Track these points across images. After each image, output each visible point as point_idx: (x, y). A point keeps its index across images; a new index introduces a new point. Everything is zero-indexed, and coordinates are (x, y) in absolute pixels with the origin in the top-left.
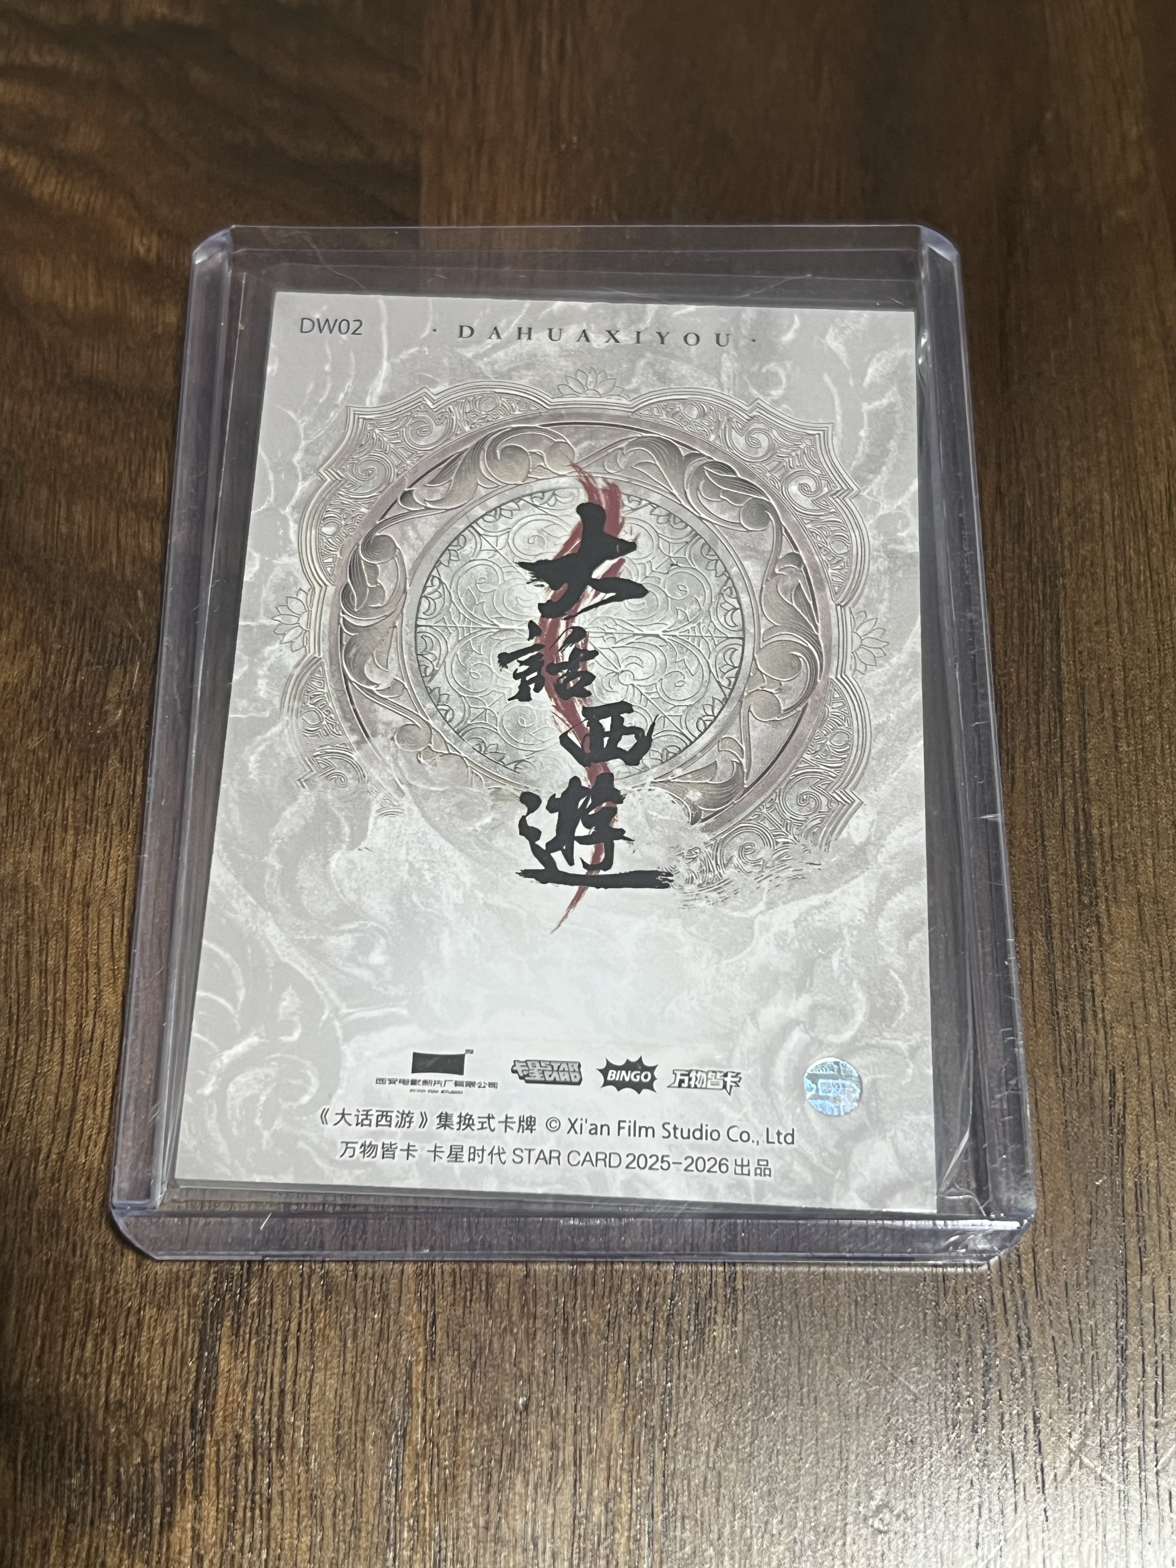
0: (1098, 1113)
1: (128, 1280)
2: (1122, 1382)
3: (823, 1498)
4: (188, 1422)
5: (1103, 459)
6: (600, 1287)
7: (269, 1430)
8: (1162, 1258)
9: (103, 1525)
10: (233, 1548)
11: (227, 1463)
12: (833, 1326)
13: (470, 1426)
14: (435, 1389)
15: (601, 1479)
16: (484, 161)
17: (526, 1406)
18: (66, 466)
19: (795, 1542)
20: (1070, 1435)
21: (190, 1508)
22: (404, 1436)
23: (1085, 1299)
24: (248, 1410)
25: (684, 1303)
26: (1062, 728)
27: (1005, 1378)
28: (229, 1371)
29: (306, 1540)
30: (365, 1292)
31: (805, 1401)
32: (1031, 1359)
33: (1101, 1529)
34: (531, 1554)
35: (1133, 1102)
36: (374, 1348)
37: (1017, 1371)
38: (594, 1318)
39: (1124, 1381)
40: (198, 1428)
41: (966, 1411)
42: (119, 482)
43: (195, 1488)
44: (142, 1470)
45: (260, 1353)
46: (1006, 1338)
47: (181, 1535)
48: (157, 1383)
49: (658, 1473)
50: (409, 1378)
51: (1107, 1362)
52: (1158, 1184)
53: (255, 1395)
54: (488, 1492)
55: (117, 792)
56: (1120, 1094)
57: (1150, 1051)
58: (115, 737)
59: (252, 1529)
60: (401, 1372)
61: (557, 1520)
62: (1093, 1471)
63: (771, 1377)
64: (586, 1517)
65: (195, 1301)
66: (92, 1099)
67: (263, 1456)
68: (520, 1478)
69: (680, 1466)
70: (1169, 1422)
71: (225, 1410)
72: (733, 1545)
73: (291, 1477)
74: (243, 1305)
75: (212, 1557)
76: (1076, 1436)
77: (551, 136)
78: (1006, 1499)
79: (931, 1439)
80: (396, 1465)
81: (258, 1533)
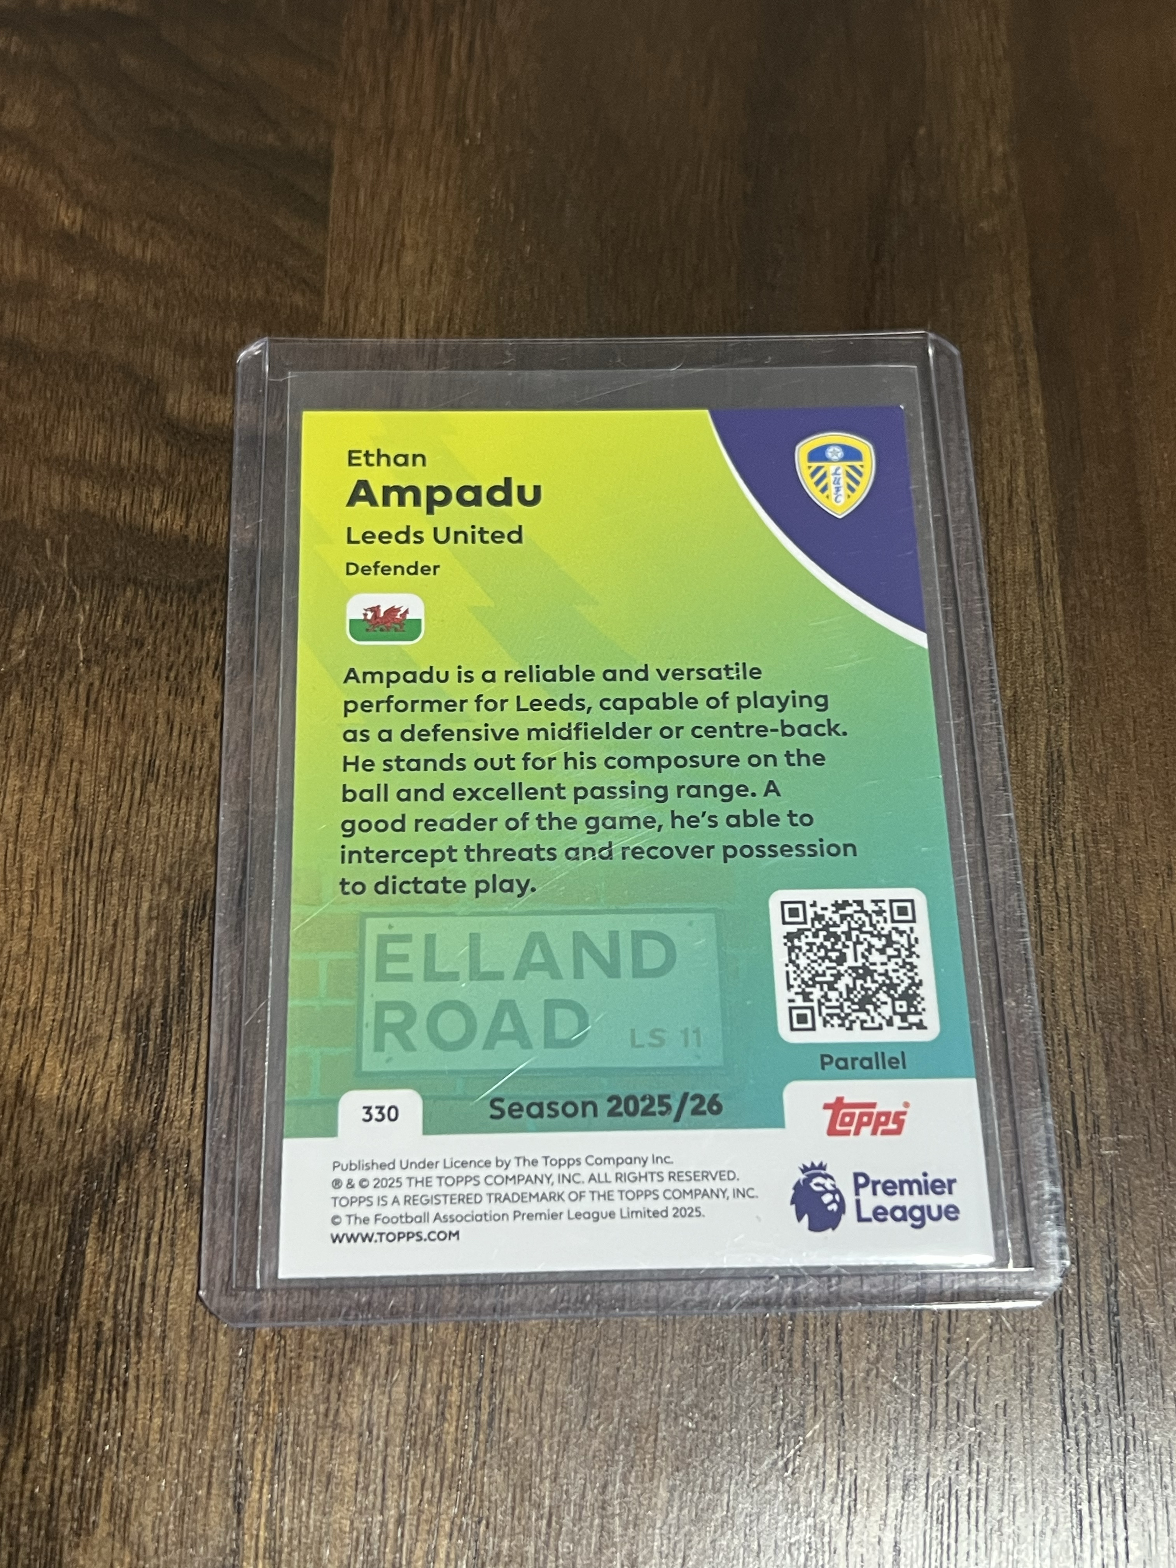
3: (638, 1397)
4: (54, 1309)
7: (129, 1318)
10: (90, 1426)
11: (88, 1348)
15: (434, 1374)
16: (393, 152)
19: (611, 1437)
20: (869, 1346)
21: (52, 1388)
24: (111, 1301)
28: (94, 1264)
29: (157, 1421)
33: (893, 1434)
34: (365, 1440)
40: (63, 1314)
42: (34, 437)
43: (57, 1371)
44: (8, 1351)
45: (124, 1248)
47: (42, 1413)
48: (27, 1274)
49: (487, 1369)
53: (117, 1287)
54: (329, 1382)
55: (17, 727)
58: (18, 675)
59: (108, 1409)
61: (392, 1409)
62: (886, 1380)
64: (418, 1407)
65: (66, 1200)
67: (122, 1343)
68: (359, 1370)
69: (508, 1363)
70: (960, 1338)
71: (89, 1300)
72: (552, 1437)
73: (147, 1363)
74: (111, 1204)
75: (69, 1434)
76: (874, 1347)
77: (457, 132)
78: (807, 1402)
79: (740, 1346)
80: (245, 1355)
81: (114, 1412)
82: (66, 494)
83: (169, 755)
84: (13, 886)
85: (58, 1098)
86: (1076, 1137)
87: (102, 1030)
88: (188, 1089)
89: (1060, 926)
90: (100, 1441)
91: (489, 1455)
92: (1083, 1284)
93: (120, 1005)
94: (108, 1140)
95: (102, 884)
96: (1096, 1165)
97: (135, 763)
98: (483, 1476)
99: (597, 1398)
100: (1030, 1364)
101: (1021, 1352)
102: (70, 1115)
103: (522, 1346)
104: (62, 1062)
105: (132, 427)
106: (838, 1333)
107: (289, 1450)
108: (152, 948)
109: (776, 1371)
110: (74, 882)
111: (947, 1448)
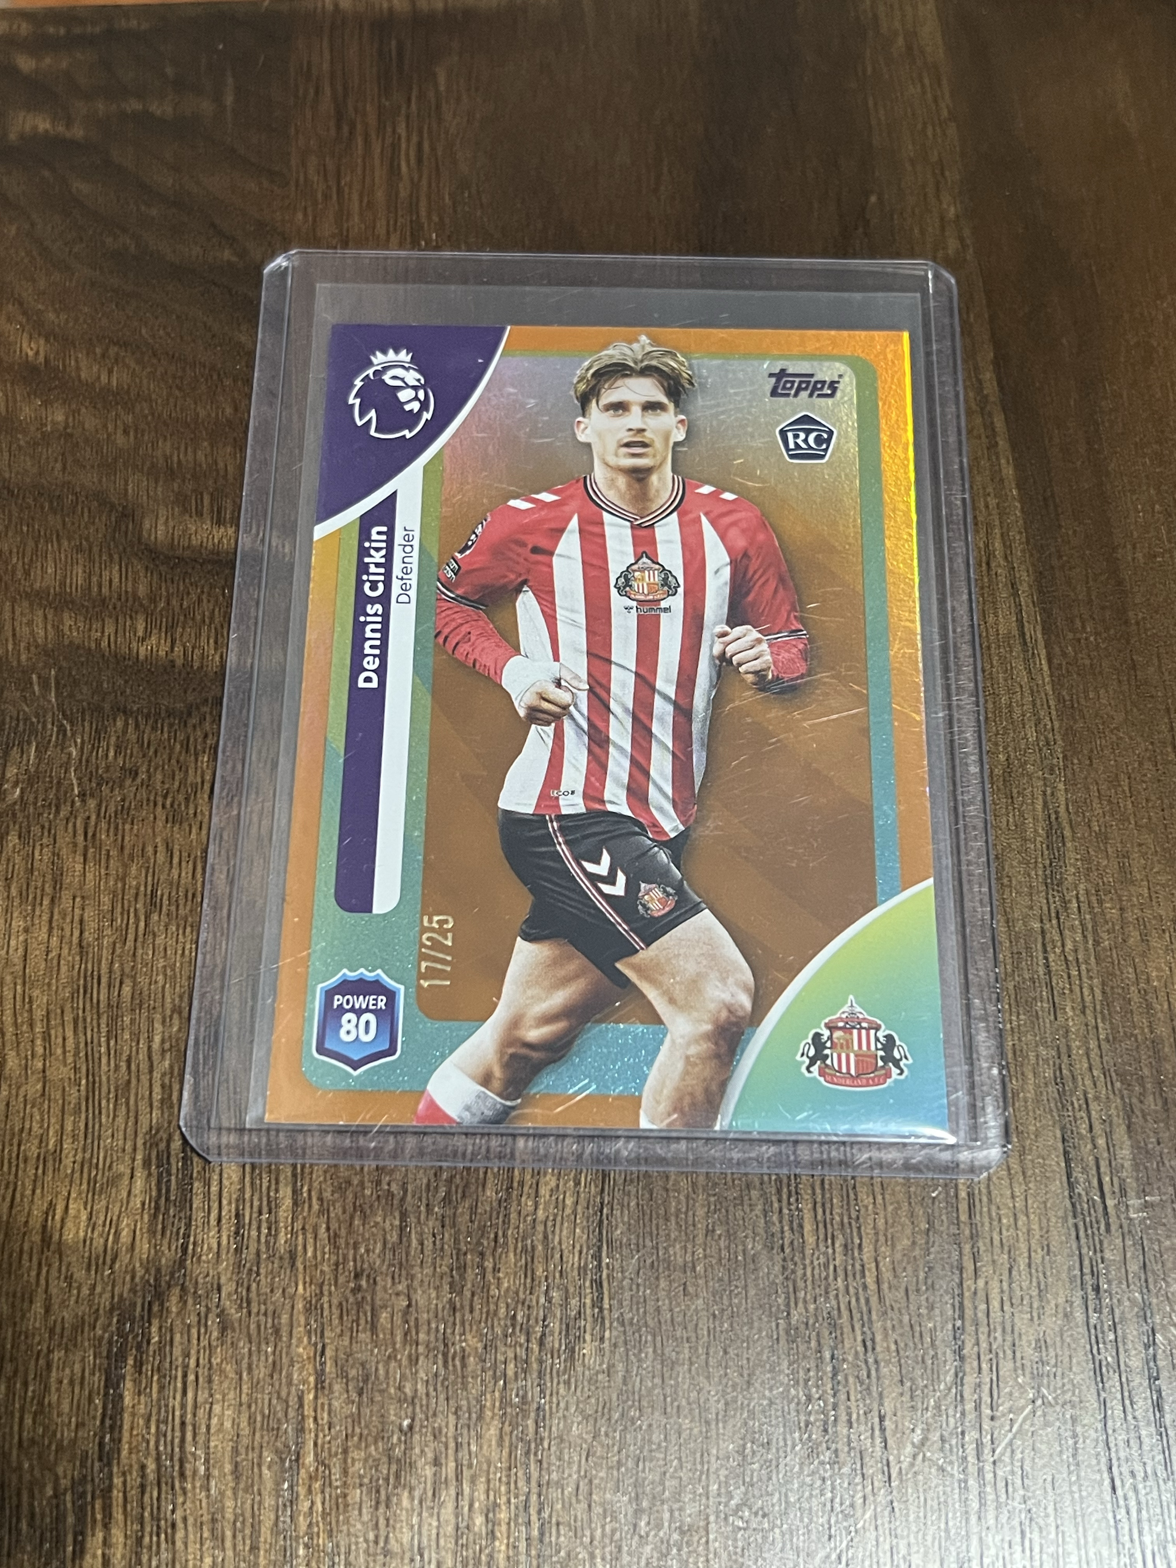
1: (37, 1325)
2: (959, 1380)
3: (687, 1499)
4: (96, 1456)
6: (477, 1313)
7: (172, 1460)
8: (994, 1261)
9: (19, 1556)
11: (134, 1492)
12: (694, 1339)
13: (359, 1449)
14: (325, 1415)
15: (481, 1492)
17: (411, 1427)
19: (662, 1542)
20: (913, 1431)
21: (100, 1535)
22: (297, 1460)
23: (924, 1303)
24: (152, 1443)
25: (555, 1325)
27: (851, 1380)
28: (133, 1406)
29: (208, 1561)
30: (259, 1326)
31: (668, 1410)
32: (876, 1362)
33: (943, 1517)
36: (268, 1379)
37: (863, 1374)
38: (472, 1342)
39: (962, 1379)
40: (105, 1460)
41: (817, 1412)
42: (14, 572)
43: (104, 1517)
44: (54, 1502)
45: (161, 1388)
46: (852, 1344)
47: (92, 1562)
48: (66, 1421)
49: (534, 1484)
50: (301, 1405)
51: (945, 1361)
52: (989, 1193)
53: (158, 1427)
54: (377, 1509)
55: (17, 867)
58: (14, 815)
59: (158, 1553)
60: (293, 1401)
61: (441, 1531)
62: (933, 1463)
63: (637, 1389)
64: (468, 1527)
65: (100, 1343)
67: (166, 1484)
68: (406, 1494)
69: (554, 1476)
70: (1004, 1415)
71: (130, 1443)
72: (604, 1547)
73: (193, 1502)
74: (145, 1345)
76: (919, 1432)
77: (412, 234)
78: (855, 1491)
79: (785, 1440)
80: (291, 1487)
81: (164, 1555)
82: (49, 627)
83: (171, 884)
84: (25, 1028)
85: (85, 1241)
86: (1104, 1203)
87: (123, 1168)
88: (213, 1222)
89: (1071, 990)
92: (1121, 1350)
93: (140, 1142)
94: (137, 1280)
95: (113, 1020)
96: (1126, 1230)
97: (137, 894)
99: (645, 1504)
100: (1075, 1436)
101: (1065, 1423)
102: (97, 1258)
104: (86, 1204)
105: (111, 556)
106: (882, 1419)
108: (167, 1081)
109: (822, 1463)
110: (85, 1020)
111: (999, 1527)
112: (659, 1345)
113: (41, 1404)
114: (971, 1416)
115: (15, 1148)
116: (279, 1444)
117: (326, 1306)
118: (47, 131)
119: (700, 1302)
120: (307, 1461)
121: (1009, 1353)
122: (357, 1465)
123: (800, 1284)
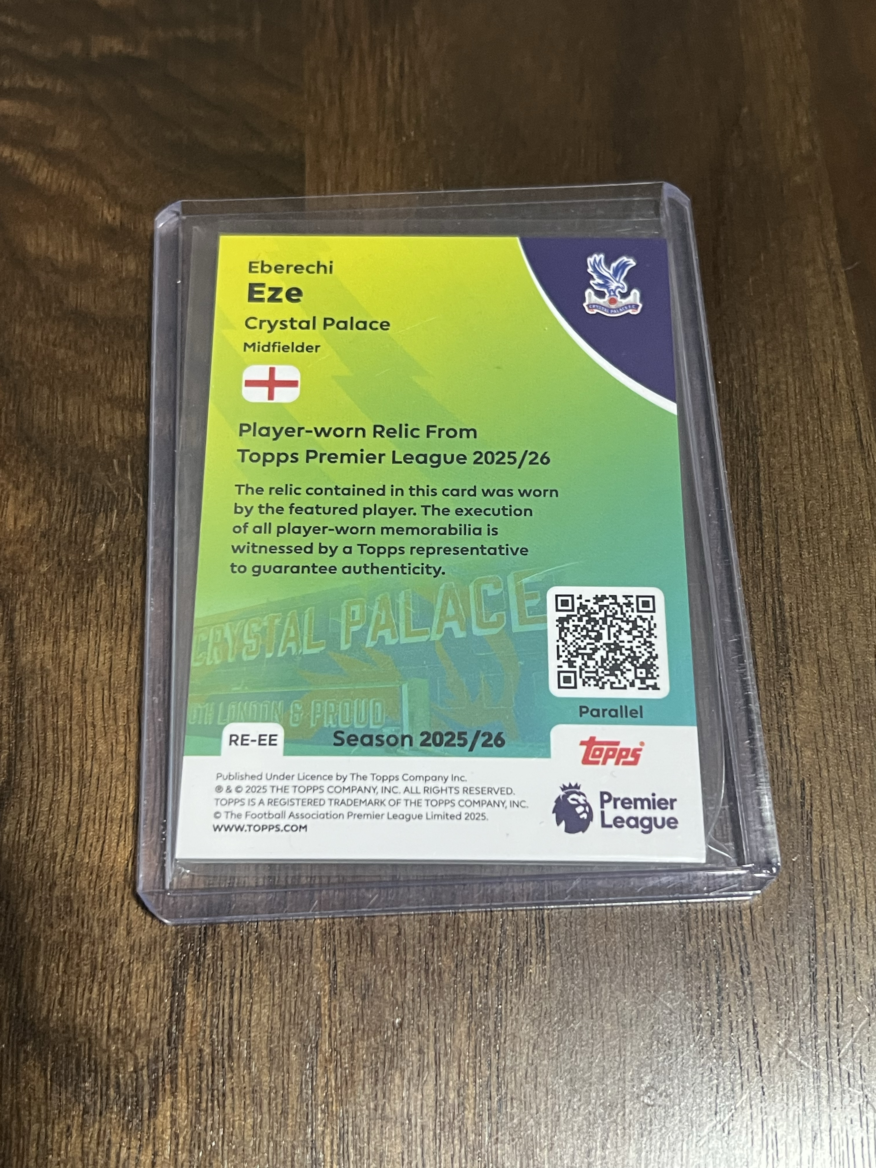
0: (793, 811)
1: (121, 943)
2: (813, 998)
3: (608, 1083)
4: (165, 1041)
5: (788, 352)
6: (450, 940)
7: (222, 1045)
8: (839, 910)
9: (108, 1115)
10: (200, 1128)
11: (194, 1069)
12: (613, 963)
13: (363, 1040)
14: (337, 1014)
15: (454, 1074)
16: (349, 150)
17: (401, 1024)
18: (60, 372)
19: (590, 1114)
20: (779, 1035)
21: (169, 1101)
22: (316, 1047)
23: (786, 940)
24: (208, 1032)
25: (509, 950)
26: (763, 541)
27: (732, 996)
28: (193, 1006)
30: (287, 947)
31: (594, 1016)
32: (751, 983)
33: (801, 1100)
34: (406, 1127)
35: (817, 803)
36: (294, 987)
37: (741, 992)
38: (446, 962)
39: (815, 997)
40: (173, 1045)
41: (706, 1020)
42: (99, 382)
43: (172, 1087)
44: (135, 1076)
45: (215, 992)
46: (733, 969)
47: (163, 1120)
48: (143, 1015)
49: (494, 1069)
50: (319, 1007)
51: (803, 983)
52: (836, 860)
53: (211, 1021)
54: (376, 1085)
55: (103, 602)
56: (808, 798)
57: (828, 766)
58: (101, 563)
59: (213, 1114)
60: (313, 1003)
61: (424, 1102)
62: (793, 1059)
63: (570, 1000)
65: (168, 958)
66: (92, 818)
67: (218, 1064)
68: (398, 1074)
69: (509, 1063)
70: (847, 1025)
71: (191, 1032)
72: (547, 1117)
73: (238, 1077)
74: (202, 959)
75: (185, 1134)
76: (783, 1036)
77: (396, 132)
78: (735, 1080)
79: (682, 1040)
80: (311, 1068)
81: (216, 1117)
82: (126, 425)
84: (110, 722)
90: (208, 1140)
91: (500, 1133)
98: (497, 1149)
99: (578, 1086)
103: (518, 1049)
107: (350, 1137)
109: (710, 1057)
111: (843, 1107)
112: (587, 967)
113: (124, 1002)
114: (822, 1025)
115: (104, 812)
116: (302, 1035)
117: (337, 932)
118: (120, 51)
119: (617, 936)
120: (323, 1049)
121: (851, 978)
122: (362, 1052)
123: (693, 924)
